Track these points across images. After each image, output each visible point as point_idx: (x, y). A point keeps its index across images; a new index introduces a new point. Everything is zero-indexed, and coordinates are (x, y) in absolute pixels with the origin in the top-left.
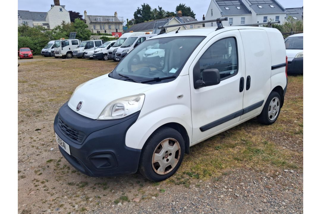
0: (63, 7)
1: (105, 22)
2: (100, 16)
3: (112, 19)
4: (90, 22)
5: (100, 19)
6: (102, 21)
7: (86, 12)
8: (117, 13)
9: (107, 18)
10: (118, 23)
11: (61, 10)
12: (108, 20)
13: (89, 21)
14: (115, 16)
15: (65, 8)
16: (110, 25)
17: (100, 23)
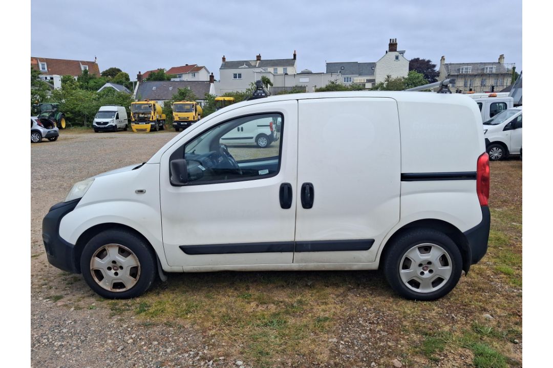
0: (402, 53)
1: (476, 74)
2: (468, 64)
3: (492, 68)
4: (447, 75)
5: (467, 69)
6: (470, 72)
7: (445, 58)
8: (504, 56)
9: (482, 67)
10: (502, 74)
11: (397, 58)
12: (483, 69)
13: (446, 73)
14: (499, 63)
15: (404, 54)
16: (484, 78)
17: (465, 76)
